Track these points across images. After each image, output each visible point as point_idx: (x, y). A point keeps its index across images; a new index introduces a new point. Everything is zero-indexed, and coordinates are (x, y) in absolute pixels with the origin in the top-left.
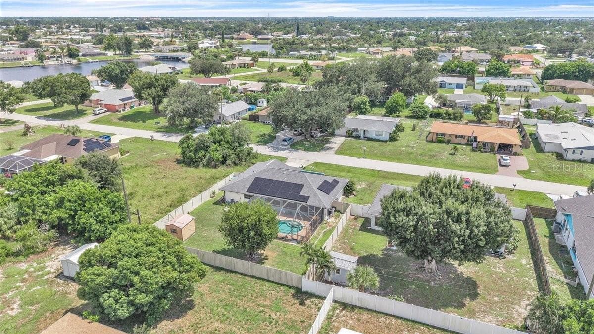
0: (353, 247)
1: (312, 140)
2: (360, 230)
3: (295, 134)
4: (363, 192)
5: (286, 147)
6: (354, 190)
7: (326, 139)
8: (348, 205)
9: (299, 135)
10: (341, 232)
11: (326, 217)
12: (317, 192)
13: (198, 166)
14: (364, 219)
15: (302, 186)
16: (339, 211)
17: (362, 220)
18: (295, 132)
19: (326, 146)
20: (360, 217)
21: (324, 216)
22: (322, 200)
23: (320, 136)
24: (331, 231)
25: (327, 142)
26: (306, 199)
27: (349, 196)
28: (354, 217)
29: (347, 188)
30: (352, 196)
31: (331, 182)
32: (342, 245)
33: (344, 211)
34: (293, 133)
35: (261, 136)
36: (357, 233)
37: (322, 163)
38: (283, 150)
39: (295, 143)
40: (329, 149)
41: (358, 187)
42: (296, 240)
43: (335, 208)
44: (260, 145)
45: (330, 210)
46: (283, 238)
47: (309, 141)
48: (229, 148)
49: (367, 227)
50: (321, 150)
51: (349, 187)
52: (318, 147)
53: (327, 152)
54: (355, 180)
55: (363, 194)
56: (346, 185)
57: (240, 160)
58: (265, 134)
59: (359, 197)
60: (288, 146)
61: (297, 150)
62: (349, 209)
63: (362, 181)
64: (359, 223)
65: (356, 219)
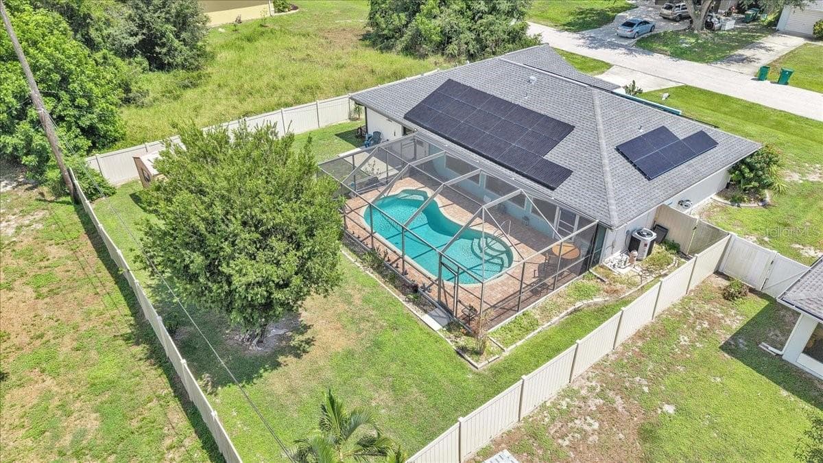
0: (659, 425)
1: (706, 35)
2: (726, 348)
3: (666, 18)
4: (805, 197)
5: (626, 43)
6: (769, 186)
7: (745, 36)
8: (714, 235)
9: (674, 20)
10: (640, 335)
11: (613, 256)
12: (606, 161)
13: (388, 48)
14: (764, 303)
15: (565, 129)
16: (674, 247)
17: (754, 306)
18: (666, 12)
19: (740, 52)
20: (752, 290)
21: (606, 250)
22: (611, 194)
23: (733, 30)
24: (602, 313)
25: (747, 43)
26: (556, 176)
27: (741, 200)
28: (726, 283)
29: (742, 173)
30: (754, 204)
31: (681, 138)
32: (611, 394)
33: (695, 251)
34: (661, 14)
35: (582, 13)
36: (705, 359)
37: (702, 91)
38: (612, 46)
39: (657, 36)
40: (742, 60)
41: (788, 176)
42: (449, 312)
43: (665, 230)
44: (566, 30)
45: (636, 235)
46: (415, 289)
47: (696, 36)
48: (462, 14)
49: (764, 346)
50: (716, 60)
51: (752, 169)
52: (713, 52)
53: (735, 67)
54: (787, 155)
55: (801, 204)
56: (743, 162)
57: (484, 48)
58: (592, 10)
59: (780, 213)
60: (633, 40)
61: (652, 51)
62: (716, 249)
63: (812, 161)
64: (735, 319)
65: (728, 296)
